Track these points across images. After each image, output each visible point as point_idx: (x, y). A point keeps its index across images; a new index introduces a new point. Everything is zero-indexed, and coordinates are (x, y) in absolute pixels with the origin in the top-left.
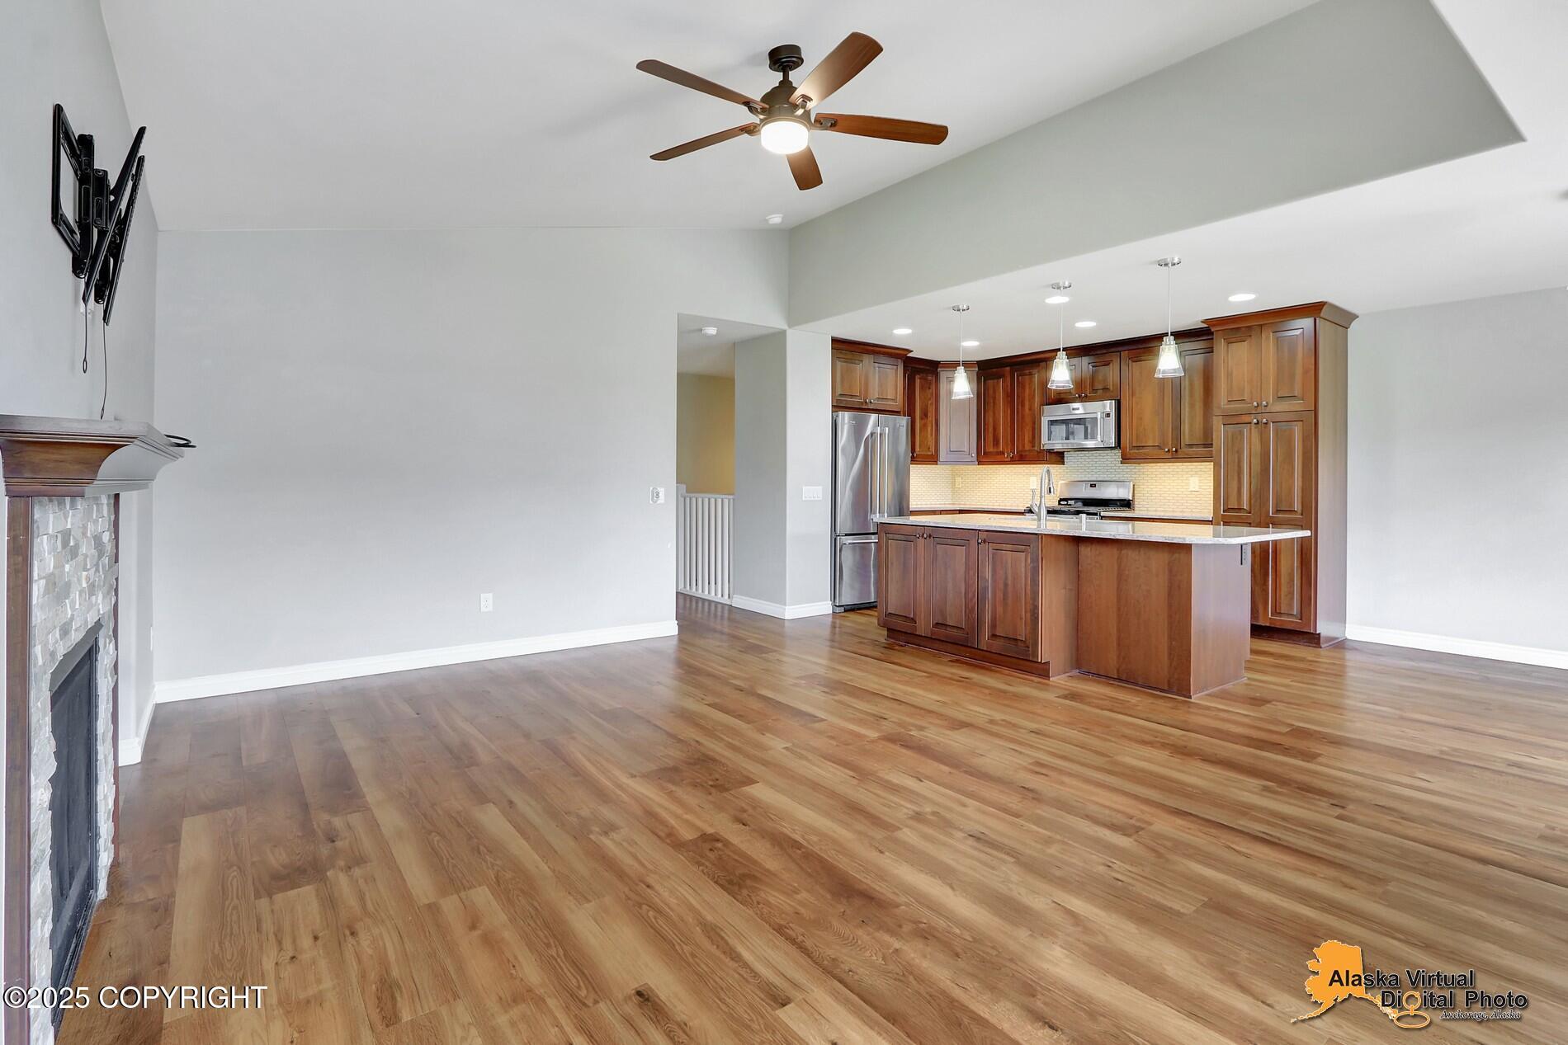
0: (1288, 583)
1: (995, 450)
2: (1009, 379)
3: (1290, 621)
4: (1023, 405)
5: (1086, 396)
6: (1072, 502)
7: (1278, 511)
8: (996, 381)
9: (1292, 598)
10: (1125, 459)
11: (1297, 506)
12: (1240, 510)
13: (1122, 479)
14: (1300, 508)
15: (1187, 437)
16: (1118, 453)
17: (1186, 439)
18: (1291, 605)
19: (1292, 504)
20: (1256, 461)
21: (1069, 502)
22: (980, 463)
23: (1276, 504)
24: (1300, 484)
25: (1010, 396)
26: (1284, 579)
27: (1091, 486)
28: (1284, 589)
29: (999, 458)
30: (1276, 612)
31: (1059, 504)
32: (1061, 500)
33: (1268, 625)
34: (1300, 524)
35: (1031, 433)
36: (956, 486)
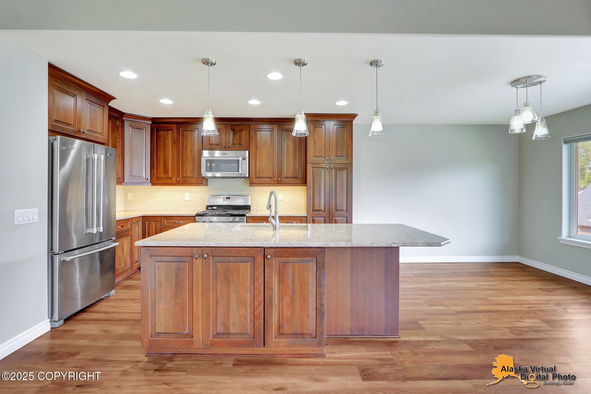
1: (165, 176)
2: (175, 132)
6: (216, 208)
8: (165, 132)
10: (252, 184)
11: (345, 208)
12: (320, 210)
13: (243, 194)
15: (285, 173)
16: (248, 180)
17: (285, 174)
20: (327, 186)
21: (214, 208)
22: (153, 184)
23: (336, 207)
24: (346, 197)
25: (176, 142)
27: (227, 198)
29: (169, 181)
31: (207, 209)
32: (208, 206)
34: (346, 216)
35: (192, 167)
36: (128, 199)
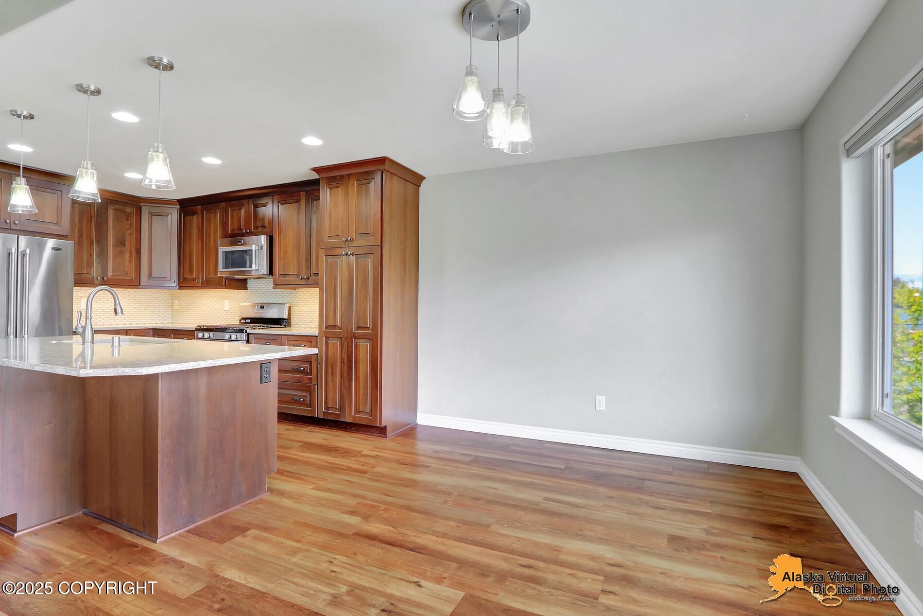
0: (364, 386)
1: (191, 276)
2: (200, 217)
3: (363, 418)
4: (209, 239)
5: (251, 232)
6: (249, 321)
7: (358, 328)
8: (191, 217)
9: (366, 399)
10: (276, 285)
11: (369, 324)
12: (335, 327)
13: (279, 302)
14: (371, 325)
15: (314, 267)
16: (270, 281)
17: (313, 269)
18: (365, 405)
19: (366, 323)
20: (345, 287)
21: (247, 321)
22: (180, 287)
23: (357, 323)
24: (371, 306)
25: (201, 230)
26: (362, 383)
27: (261, 307)
28: (362, 391)
29: (193, 283)
30: (357, 411)
31: (240, 323)
32: (241, 319)
33: (352, 422)
34: (371, 338)
35: (214, 263)
36: (175, 308)
